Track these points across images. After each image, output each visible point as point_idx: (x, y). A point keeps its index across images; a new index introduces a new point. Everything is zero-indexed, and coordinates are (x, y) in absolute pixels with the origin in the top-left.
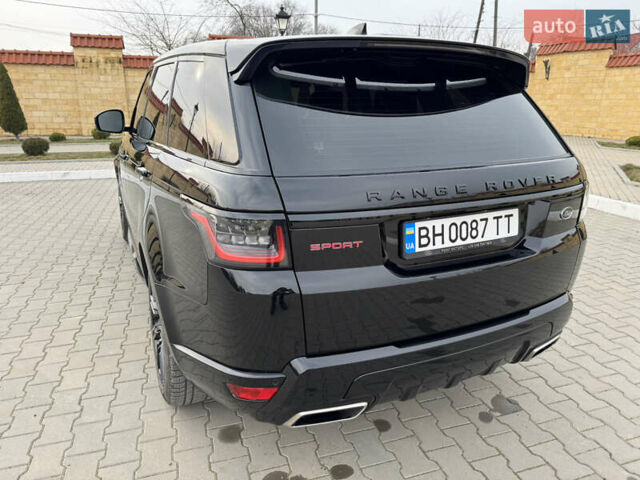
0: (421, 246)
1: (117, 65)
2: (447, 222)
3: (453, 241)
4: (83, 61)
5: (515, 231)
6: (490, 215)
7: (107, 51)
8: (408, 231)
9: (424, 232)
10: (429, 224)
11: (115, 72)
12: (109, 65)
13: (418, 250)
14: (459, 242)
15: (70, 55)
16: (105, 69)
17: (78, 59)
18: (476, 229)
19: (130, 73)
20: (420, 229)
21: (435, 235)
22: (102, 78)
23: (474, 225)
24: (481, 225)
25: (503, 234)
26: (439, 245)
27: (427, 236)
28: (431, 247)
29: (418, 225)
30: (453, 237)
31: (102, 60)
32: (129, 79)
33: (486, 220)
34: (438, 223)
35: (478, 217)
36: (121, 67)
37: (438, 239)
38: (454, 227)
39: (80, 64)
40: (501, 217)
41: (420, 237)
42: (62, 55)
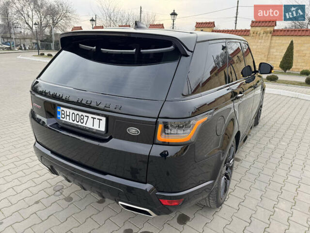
0: (62, 118)
1: (269, 34)
2: (72, 111)
3: (74, 121)
4: (254, 33)
5: (103, 128)
6: (90, 116)
7: (266, 28)
8: (58, 110)
9: (63, 112)
10: (65, 109)
11: (267, 38)
12: (265, 34)
13: (61, 119)
14: (75, 122)
15: (249, 31)
16: (262, 37)
17: (251, 32)
18: (83, 119)
19: (274, 38)
20: (62, 110)
21: (67, 115)
22: (260, 41)
23: (82, 117)
24: (85, 119)
25: (96, 127)
26: (68, 120)
27: (64, 114)
28: (65, 120)
29: (62, 108)
30: (73, 119)
31: (262, 32)
32: (273, 41)
33: (88, 117)
34: (68, 110)
35: (85, 114)
36: (270, 35)
37: (68, 117)
38: (73, 114)
39: (251, 35)
40: (95, 118)
41: (62, 114)
42: (245, 31)
